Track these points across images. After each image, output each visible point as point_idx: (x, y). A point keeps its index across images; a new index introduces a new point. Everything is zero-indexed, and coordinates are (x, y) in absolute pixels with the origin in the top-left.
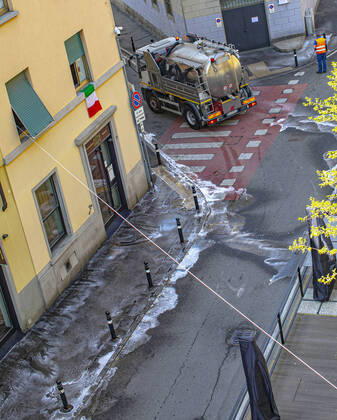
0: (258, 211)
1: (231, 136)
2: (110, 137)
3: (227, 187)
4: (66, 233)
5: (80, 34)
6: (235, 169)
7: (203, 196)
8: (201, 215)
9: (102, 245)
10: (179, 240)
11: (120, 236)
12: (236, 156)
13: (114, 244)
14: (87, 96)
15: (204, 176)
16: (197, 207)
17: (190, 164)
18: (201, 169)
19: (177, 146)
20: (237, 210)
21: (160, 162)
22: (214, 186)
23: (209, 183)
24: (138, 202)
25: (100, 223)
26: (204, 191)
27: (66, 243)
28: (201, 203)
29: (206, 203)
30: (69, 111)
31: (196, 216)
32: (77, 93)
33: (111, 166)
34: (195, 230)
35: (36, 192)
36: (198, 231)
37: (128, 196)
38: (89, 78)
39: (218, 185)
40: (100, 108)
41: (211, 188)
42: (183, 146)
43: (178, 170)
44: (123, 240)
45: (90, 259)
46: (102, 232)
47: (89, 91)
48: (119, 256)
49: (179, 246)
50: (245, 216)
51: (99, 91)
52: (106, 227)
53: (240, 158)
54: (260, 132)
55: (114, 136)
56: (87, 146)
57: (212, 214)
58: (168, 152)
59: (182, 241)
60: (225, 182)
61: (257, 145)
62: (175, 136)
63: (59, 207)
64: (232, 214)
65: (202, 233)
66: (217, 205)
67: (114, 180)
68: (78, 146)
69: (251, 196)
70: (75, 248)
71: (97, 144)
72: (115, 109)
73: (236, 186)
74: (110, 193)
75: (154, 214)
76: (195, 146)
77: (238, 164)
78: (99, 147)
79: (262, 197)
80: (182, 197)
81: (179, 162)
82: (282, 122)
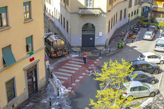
0: (76, 100)
1: (75, 73)
2: (36, 68)
3: (69, 89)
4: (15, 96)
5: (32, 36)
6: (73, 84)
7: (61, 91)
8: (59, 97)
9: (26, 101)
10: (50, 104)
11: (33, 99)
12: (75, 80)
13: (30, 101)
14: (30, 56)
15: (63, 85)
16: (58, 95)
17: (61, 80)
18: (63, 82)
19: (59, 73)
20: (70, 98)
21: (52, 77)
22: (65, 88)
23: (64, 87)
24: (41, 89)
25: (27, 94)
26: (62, 89)
27: (14, 99)
28: (60, 93)
29: (61, 93)
30: (23, 59)
31: (57, 97)
32: (27, 54)
33: (35, 77)
34: (55, 102)
35: (6, 83)
36: (56, 103)
37: (38, 87)
38: (32, 50)
39: (67, 89)
40: (34, 60)
41: (64, 89)
42: (60, 73)
43: (56, 81)
44: (33, 100)
45: (22, 105)
46: (27, 97)
47: (31, 54)
48: (31, 106)
49: (49, 106)
50: (71, 100)
51: (35, 54)
52: (29, 95)
53: (76, 81)
54: (84, 74)
55: (37, 68)
56: (27, 71)
57: (62, 98)
58: (55, 74)
59: (50, 105)
60: (69, 88)
61: (82, 78)
62: (59, 70)
63: (14, 88)
64: (68, 99)
65: (57, 104)
66: (64, 95)
67: (35, 82)
68: (24, 70)
69: (75, 94)
70: (17, 101)
71: (31, 70)
72: (39, 60)
73: (72, 90)
74: (33, 85)
75: (45, 94)
76: (64, 74)
77: (75, 83)
78: (32, 71)
79: (78, 95)
80: (55, 90)
81: (58, 78)
82: (91, 72)
